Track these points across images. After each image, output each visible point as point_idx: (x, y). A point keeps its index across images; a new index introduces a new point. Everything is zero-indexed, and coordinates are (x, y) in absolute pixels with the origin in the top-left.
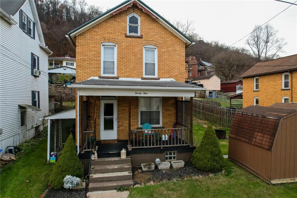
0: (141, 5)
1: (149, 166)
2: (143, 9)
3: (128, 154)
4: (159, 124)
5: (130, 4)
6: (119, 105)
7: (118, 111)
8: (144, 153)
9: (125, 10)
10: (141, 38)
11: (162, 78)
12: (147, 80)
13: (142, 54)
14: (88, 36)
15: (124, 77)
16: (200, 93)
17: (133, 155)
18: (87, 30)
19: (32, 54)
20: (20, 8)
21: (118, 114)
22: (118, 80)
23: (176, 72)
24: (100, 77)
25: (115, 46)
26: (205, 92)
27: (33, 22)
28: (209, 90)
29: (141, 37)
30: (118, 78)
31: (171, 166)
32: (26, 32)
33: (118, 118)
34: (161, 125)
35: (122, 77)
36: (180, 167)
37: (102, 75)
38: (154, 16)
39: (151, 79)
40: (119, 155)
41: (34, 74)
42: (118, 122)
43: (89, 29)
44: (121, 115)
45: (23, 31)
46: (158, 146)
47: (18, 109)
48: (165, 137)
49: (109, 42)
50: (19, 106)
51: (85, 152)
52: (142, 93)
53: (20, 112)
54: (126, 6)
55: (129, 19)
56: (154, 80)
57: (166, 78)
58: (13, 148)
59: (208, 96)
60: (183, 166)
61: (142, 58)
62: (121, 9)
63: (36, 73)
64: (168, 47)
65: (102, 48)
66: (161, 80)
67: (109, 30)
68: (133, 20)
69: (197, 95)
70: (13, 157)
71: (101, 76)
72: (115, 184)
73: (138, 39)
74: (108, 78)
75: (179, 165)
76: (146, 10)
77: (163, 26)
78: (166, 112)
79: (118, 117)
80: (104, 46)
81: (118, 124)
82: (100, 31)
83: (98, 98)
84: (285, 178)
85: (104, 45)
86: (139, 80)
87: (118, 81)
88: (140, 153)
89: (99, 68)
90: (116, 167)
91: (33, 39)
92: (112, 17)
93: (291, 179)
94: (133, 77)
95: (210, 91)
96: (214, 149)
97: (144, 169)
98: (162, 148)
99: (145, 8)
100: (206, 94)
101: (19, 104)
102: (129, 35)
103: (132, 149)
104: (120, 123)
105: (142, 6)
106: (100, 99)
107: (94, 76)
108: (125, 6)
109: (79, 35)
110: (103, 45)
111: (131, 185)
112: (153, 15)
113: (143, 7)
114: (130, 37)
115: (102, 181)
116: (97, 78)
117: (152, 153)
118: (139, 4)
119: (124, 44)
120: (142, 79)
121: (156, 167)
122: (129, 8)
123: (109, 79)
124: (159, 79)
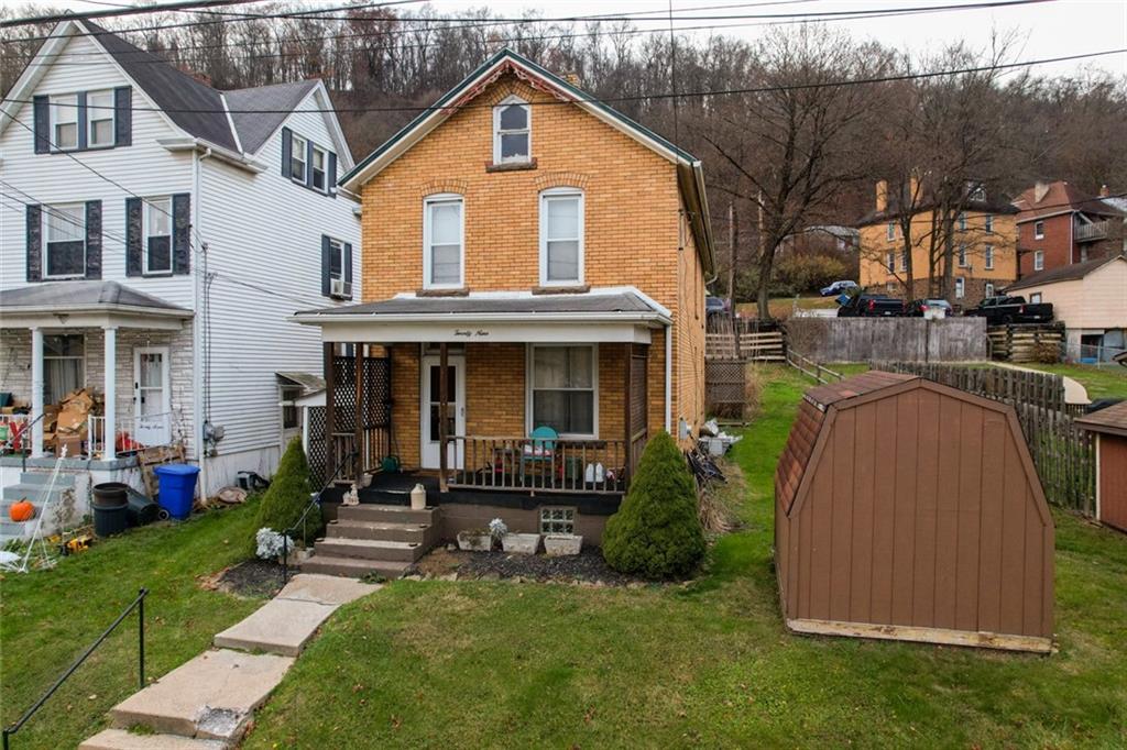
0: (524, 71)
1: (474, 538)
2: (531, 79)
3: (432, 499)
4: (590, 431)
5: (495, 71)
6: (469, 372)
7: (468, 388)
8: (480, 504)
9: (479, 92)
10: (530, 169)
11: (599, 286)
12: (549, 296)
13: (535, 216)
14: (390, 181)
15: (485, 289)
16: (1033, 341)
17: (447, 505)
18: (388, 167)
19: (326, 239)
20: (282, 121)
21: (468, 397)
22: (466, 298)
23: (645, 264)
24: (420, 293)
25: (461, 201)
26: (1063, 335)
27: (330, 152)
28: (1084, 329)
29: (532, 167)
30: (466, 294)
31: (541, 548)
32: (305, 183)
33: (468, 408)
34: (595, 436)
35: (479, 289)
36: (567, 553)
37: (428, 285)
38: (565, 95)
39: (563, 291)
40: (407, 500)
41: (333, 292)
42: (467, 421)
43: (392, 163)
44: (475, 401)
45: (294, 182)
46: (523, 488)
47: (275, 383)
48: (594, 473)
49: (443, 192)
50: (278, 375)
51: (336, 484)
52: (474, 331)
53: (280, 391)
54: (484, 80)
55: (499, 115)
56: (573, 295)
57: (611, 285)
58: (247, 476)
59: (1078, 353)
60: (576, 552)
61: (534, 230)
62: (467, 93)
63: (336, 290)
64: (616, 187)
65: (428, 212)
66: (595, 292)
67: (444, 158)
68: (513, 118)
69: (1020, 348)
70: (243, 496)
71: (425, 288)
72: (362, 564)
73: (524, 172)
74: (440, 294)
75: (562, 548)
76: (540, 82)
77: (600, 120)
78: (609, 394)
79: (467, 406)
80: (435, 205)
81: (467, 427)
82: (420, 165)
83: (415, 349)
84: (850, 621)
85: (432, 202)
86: (527, 295)
87: (469, 302)
88: (467, 503)
89: (419, 267)
90: (385, 527)
91: (329, 198)
92: (450, 119)
93: (874, 626)
94: (508, 289)
95: (1086, 333)
96: (652, 506)
97: (463, 545)
98: (532, 495)
99: (536, 78)
100: (1069, 346)
101: (277, 370)
102: (500, 163)
103: (450, 489)
104: (471, 424)
105: (529, 73)
106: (423, 353)
107: (405, 291)
108: (480, 83)
109: (368, 183)
110: (428, 203)
111: (398, 573)
112: (561, 92)
113: (532, 75)
114: (500, 170)
115: (343, 556)
116: (412, 296)
117: (500, 506)
118: (521, 69)
119: (483, 195)
120: (534, 294)
121: (498, 545)
122: (489, 86)
123: (443, 298)
124: (588, 290)
